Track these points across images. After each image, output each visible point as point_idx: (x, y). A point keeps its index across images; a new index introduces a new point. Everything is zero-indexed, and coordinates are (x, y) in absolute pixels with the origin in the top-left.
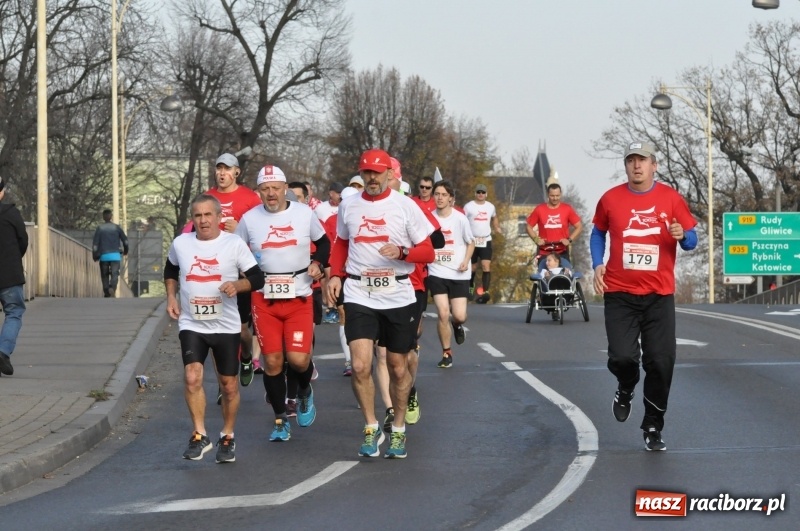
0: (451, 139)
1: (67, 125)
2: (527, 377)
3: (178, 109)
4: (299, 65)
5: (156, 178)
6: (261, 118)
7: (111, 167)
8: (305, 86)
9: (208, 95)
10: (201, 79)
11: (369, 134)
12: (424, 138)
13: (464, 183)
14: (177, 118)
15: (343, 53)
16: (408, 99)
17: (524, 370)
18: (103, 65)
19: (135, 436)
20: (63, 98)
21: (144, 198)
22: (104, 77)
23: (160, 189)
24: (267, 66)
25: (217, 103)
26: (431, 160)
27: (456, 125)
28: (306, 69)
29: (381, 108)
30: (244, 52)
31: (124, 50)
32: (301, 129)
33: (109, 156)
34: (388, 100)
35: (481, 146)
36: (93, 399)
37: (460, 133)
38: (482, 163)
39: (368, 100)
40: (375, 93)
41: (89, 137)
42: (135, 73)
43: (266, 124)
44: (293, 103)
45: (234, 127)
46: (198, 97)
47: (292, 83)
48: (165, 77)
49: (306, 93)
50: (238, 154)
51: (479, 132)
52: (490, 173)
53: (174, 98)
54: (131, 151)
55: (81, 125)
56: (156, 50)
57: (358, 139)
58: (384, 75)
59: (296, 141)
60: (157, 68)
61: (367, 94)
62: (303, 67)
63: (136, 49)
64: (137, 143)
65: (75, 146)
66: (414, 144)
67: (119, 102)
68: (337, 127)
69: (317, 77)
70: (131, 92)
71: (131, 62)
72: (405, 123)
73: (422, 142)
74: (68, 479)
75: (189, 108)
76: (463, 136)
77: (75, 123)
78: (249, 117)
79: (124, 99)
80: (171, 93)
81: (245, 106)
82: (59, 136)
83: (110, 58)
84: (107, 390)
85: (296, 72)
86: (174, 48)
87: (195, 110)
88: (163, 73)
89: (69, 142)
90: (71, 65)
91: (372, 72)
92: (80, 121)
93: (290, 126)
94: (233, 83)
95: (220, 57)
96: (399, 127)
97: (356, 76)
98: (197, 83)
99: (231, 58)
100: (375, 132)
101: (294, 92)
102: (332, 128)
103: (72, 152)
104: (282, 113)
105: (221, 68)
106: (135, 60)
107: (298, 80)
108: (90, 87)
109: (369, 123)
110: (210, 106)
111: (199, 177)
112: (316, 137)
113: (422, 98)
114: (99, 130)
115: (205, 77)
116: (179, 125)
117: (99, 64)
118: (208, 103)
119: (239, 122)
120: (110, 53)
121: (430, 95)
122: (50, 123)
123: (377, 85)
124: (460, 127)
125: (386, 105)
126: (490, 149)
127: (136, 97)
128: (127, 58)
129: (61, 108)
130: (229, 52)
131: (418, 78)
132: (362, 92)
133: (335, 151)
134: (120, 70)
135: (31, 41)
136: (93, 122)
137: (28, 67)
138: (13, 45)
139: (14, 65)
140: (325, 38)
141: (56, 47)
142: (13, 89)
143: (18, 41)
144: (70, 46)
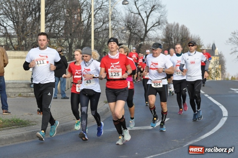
1: (98, 36)
2: (210, 98)
3: (125, 33)
4: (155, 22)
6: (145, 35)
8: (156, 27)
9: (133, 29)
10: (131, 25)
11: (171, 39)
12: (185, 40)
14: (125, 35)
15: (165, 19)
16: (181, 30)
17: (210, 96)
18: (107, 22)
20: (98, 30)
22: (107, 25)
24: (147, 22)
25: (134, 32)
28: (156, 23)
29: (174, 32)
30: (141, 19)
31: (112, 18)
32: (155, 38)
34: (176, 30)
35: (199, 42)
36: (105, 103)
37: (194, 39)
38: (199, 46)
39: (171, 30)
40: (173, 29)
41: (104, 39)
42: (115, 24)
43: (147, 36)
44: (153, 31)
45: (139, 37)
46: (130, 30)
47: (153, 26)
49: (156, 29)
50: (140, 43)
51: (198, 38)
52: (201, 48)
55: (102, 36)
56: (120, 18)
57: (169, 40)
58: (175, 24)
59: (154, 40)
60: (120, 23)
61: (171, 28)
62: (156, 22)
63: (115, 18)
65: (100, 42)
66: (183, 41)
67: (111, 31)
69: (159, 25)
70: (114, 29)
71: (114, 21)
72: (180, 36)
73: (185, 41)
75: (128, 32)
76: (195, 39)
77: (100, 36)
78: (142, 35)
79: (112, 30)
80: (124, 29)
81: (141, 32)
82: (97, 39)
83: (109, 20)
85: (154, 24)
86: (124, 18)
87: (129, 33)
88: (122, 24)
89: (98, 41)
90: (99, 22)
91: (172, 24)
93: (152, 37)
94: (138, 26)
95: (136, 20)
96: (179, 37)
98: (130, 26)
99: (138, 20)
100: (173, 38)
101: (154, 28)
102: (163, 37)
103: (99, 43)
104: (150, 33)
105: (136, 23)
106: (115, 21)
107: (154, 26)
108: (104, 27)
109: (172, 36)
110: (133, 32)
111: (130, 49)
112: (158, 39)
113: (185, 30)
115: (132, 25)
116: (125, 37)
117: (106, 22)
118: (133, 31)
119: (140, 36)
120: (109, 19)
121: (187, 29)
122: (95, 36)
123: (174, 27)
124: (194, 37)
125: (176, 32)
126: (201, 42)
127: (115, 30)
129: (97, 32)
130: (138, 19)
131: (184, 25)
133: (164, 43)
134: (111, 23)
135: (90, 16)
136: (104, 36)
137: (89, 22)
138: (85, 17)
139: (86, 22)
140: (161, 15)
141: (96, 18)
142: (86, 28)
143: (87, 16)
144: (99, 17)
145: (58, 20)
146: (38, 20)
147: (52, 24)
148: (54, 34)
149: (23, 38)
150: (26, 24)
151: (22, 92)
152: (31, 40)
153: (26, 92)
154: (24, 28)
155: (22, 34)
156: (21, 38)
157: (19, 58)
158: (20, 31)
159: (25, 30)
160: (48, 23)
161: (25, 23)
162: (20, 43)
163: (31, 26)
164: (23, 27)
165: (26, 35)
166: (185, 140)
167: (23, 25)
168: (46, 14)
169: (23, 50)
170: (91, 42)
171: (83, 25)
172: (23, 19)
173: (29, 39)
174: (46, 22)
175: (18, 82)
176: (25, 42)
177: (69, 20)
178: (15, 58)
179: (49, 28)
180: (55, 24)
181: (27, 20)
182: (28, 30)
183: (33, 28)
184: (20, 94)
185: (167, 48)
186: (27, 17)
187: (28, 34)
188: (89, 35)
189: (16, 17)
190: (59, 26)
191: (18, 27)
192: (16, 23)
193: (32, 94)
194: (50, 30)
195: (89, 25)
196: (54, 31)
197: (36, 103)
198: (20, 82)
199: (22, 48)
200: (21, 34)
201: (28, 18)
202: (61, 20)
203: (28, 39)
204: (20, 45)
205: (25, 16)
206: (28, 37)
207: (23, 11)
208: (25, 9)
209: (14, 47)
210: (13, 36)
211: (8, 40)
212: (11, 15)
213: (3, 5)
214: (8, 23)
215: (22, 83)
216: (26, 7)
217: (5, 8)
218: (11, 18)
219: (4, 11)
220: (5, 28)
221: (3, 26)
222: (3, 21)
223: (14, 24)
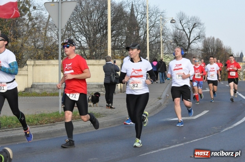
0: (225, 50)
1: (152, 48)
3: (173, 45)
4: (196, 36)
5: (169, 58)
7: (160, 56)
8: (197, 40)
9: (179, 42)
10: (177, 39)
11: (209, 49)
13: (227, 58)
14: (173, 47)
15: (204, 34)
16: (216, 42)
17: (239, 93)
18: (159, 37)
19: (166, 106)
20: (152, 43)
21: (167, 61)
22: (159, 39)
23: (170, 60)
24: (190, 36)
26: (221, 54)
27: (225, 47)
28: (197, 37)
29: (211, 44)
30: (185, 34)
32: (196, 48)
33: (160, 54)
34: (213, 43)
35: (230, 51)
36: (159, 99)
39: (209, 43)
41: (156, 50)
42: (165, 38)
43: (190, 47)
44: (195, 43)
46: (177, 42)
47: (195, 39)
48: (171, 39)
51: (230, 48)
53: (172, 43)
54: (164, 53)
56: (169, 34)
57: (207, 50)
58: (212, 38)
59: (195, 51)
60: (169, 37)
63: (165, 33)
64: (165, 51)
68: (203, 48)
69: (199, 38)
72: (216, 47)
73: (219, 50)
74: (154, 114)
78: (186, 46)
79: (163, 43)
81: (186, 44)
83: (160, 35)
84: (161, 97)
85: (195, 37)
86: (172, 33)
87: (176, 45)
88: (170, 38)
89: (152, 51)
90: (153, 37)
91: (209, 37)
92: (154, 47)
93: (194, 48)
94: (183, 40)
95: (181, 35)
97: (207, 38)
99: (183, 35)
101: (195, 41)
103: (153, 53)
104: (193, 45)
105: (181, 37)
106: (165, 36)
108: (157, 41)
109: (209, 47)
112: (199, 50)
113: (219, 43)
114: (159, 49)
118: (179, 44)
119: (184, 47)
120: (160, 34)
121: (220, 42)
122: (149, 48)
123: (211, 40)
126: (232, 52)
127: (165, 43)
128: (163, 35)
129: (150, 45)
131: (218, 39)
132: (208, 41)
133: (203, 52)
134: (162, 37)
135: (146, 32)
136: (157, 47)
137: (145, 37)
138: (142, 33)
139: (142, 37)
140: (201, 31)
141: (150, 33)
142: (142, 41)
143: (143, 32)
144: (153, 33)
145: (121, 35)
146: (106, 36)
147: (116, 39)
148: (118, 46)
149: (93, 50)
150: (96, 39)
152: (100, 52)
154: (95, 42)
158: (91, 44)
159: (95, 44)
160: (113, 38)
162: (91, 54)
163: (100, 41)
164: (93, 42)
165: (97, 47)
166: (222, 127)
167: (94, 39)
168: (112, 31)
169: (94, 59)
170: (146, 52)
171: (140, 39)
172: (94, 35)
174: (112, 37)
175: (90, 83)
176: (96, 53)
177: (129, 36)
179: (114, 42)
180: (118, 39)
181: (97, 36)
182: (97, 44)
183: (101, 42)
184: (92, 93)
185: (206, 56)
186: (97, 34)
188: (145, 47)
189: (89, 34)
190: (121, 40)
191: (89, 42)
192: (89, 39)
193: (101, 92)
194: (115, 44)
195: (145, 40)
196: (118, 44)
197: (105, 99)
198: (92, 83)
199: (93, 57)
200: (92, 47)
202: (123, 35)
203: (97, 51)
205: (95, 33)
206: (98, 49)
207: (93, 29)
208: (95, 27)
209: (86, 57)
210: (86, 48)
211: (82, 51)
212: (84, 33)
213: (78, 24)
214: (82, 39)
215: (94, 84)
216: (96, 26)
217: (80, 27)
218: (84, 34)
219: (79, 29)
220: (80, 42)
221: (78, 41)
222: (78, 37)
223: (87, 39)
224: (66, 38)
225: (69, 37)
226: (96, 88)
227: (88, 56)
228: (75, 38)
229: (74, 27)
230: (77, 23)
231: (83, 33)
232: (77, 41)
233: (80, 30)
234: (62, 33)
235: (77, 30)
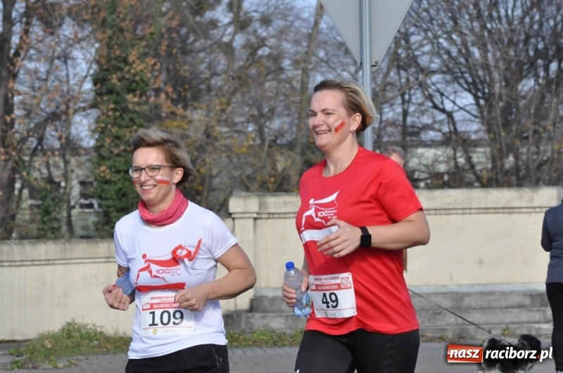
149: (507, 146)
150: (516, 100)
151: (513, 323)
152: (534, 153)
153: (524, 323)
154: (511, 113)
155: (503, 134)
156: (501, 148)
157: (501, 211)
158: (498, 125)
159: (514, 120)
161: (514, 98)
162: (499, 163)
163: (533, 107)
164: (507, 111)
165: (520, 137)
167: (508, 103)
169: (508, 185)
172: (507, 86)
173: (528, 150)
175: (497, 288)
176: (516, 158)
178: (486, 210)
181: (520, 87)
182: (524, 120)
183: (540, 115)
184: (507, 329)
186: (520, 80)
187: (525, 135)
189: (485, 79)
191: (489, 112)
192: (486, 100)
198: (506, 288)
199: (506, 179)
200: (500, 134)
201: (524, 82)
203: (524, 150)
204: (499, 170)
205: (514, 74)
206: (524, 142)
207: (505, 60)
208: (512, 53)
209: (478, 178)
210: (474, 141)
211: (459, 154)
212: (467, 75)
213: (441, 40)
214: (458, 102)
215: (512, 293)
216: (516, 45)
217: (448, 53)
218: (467, 82)
219: (443, 61)
220: (450, 115)
221: (443, 111)
222: (442, 95)
223: (478, 104)
224: (393, 98)
225: (403, 96)
226: (521, 306)
227: (485, 175)
228: (430, 97)
229: (424, 53)
230: (436, 37)
231: (463, 77)
232: (436, 112)
233: (447, 66)
234: (374, 79)
235: (434, 66)
